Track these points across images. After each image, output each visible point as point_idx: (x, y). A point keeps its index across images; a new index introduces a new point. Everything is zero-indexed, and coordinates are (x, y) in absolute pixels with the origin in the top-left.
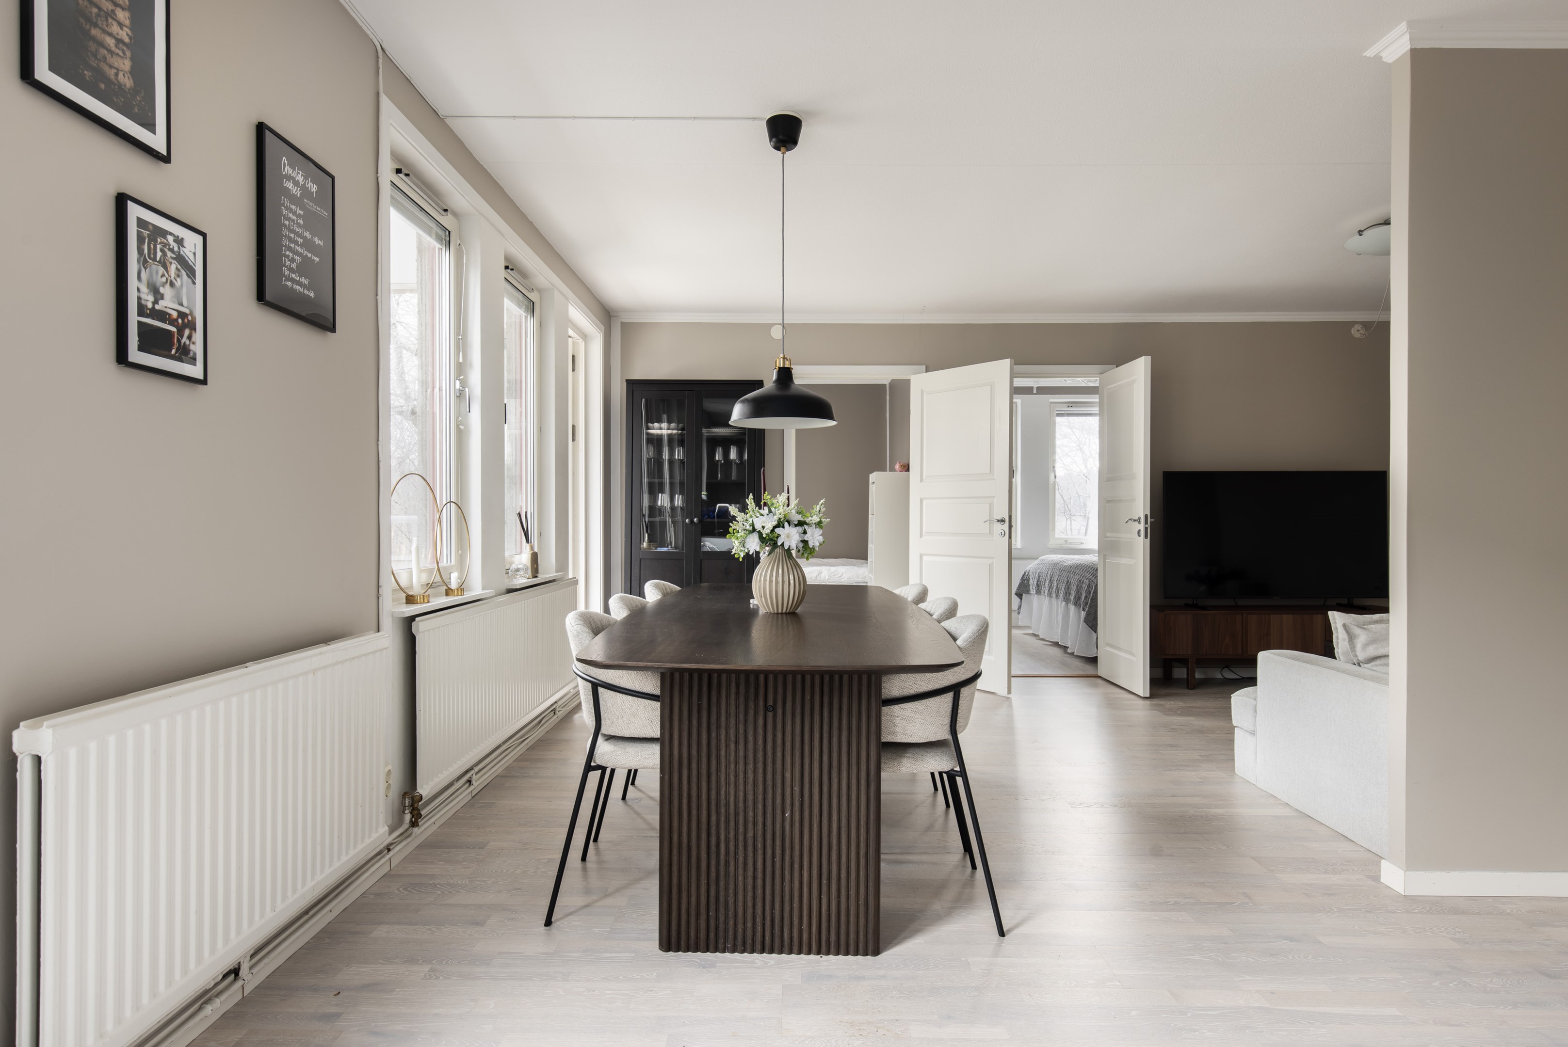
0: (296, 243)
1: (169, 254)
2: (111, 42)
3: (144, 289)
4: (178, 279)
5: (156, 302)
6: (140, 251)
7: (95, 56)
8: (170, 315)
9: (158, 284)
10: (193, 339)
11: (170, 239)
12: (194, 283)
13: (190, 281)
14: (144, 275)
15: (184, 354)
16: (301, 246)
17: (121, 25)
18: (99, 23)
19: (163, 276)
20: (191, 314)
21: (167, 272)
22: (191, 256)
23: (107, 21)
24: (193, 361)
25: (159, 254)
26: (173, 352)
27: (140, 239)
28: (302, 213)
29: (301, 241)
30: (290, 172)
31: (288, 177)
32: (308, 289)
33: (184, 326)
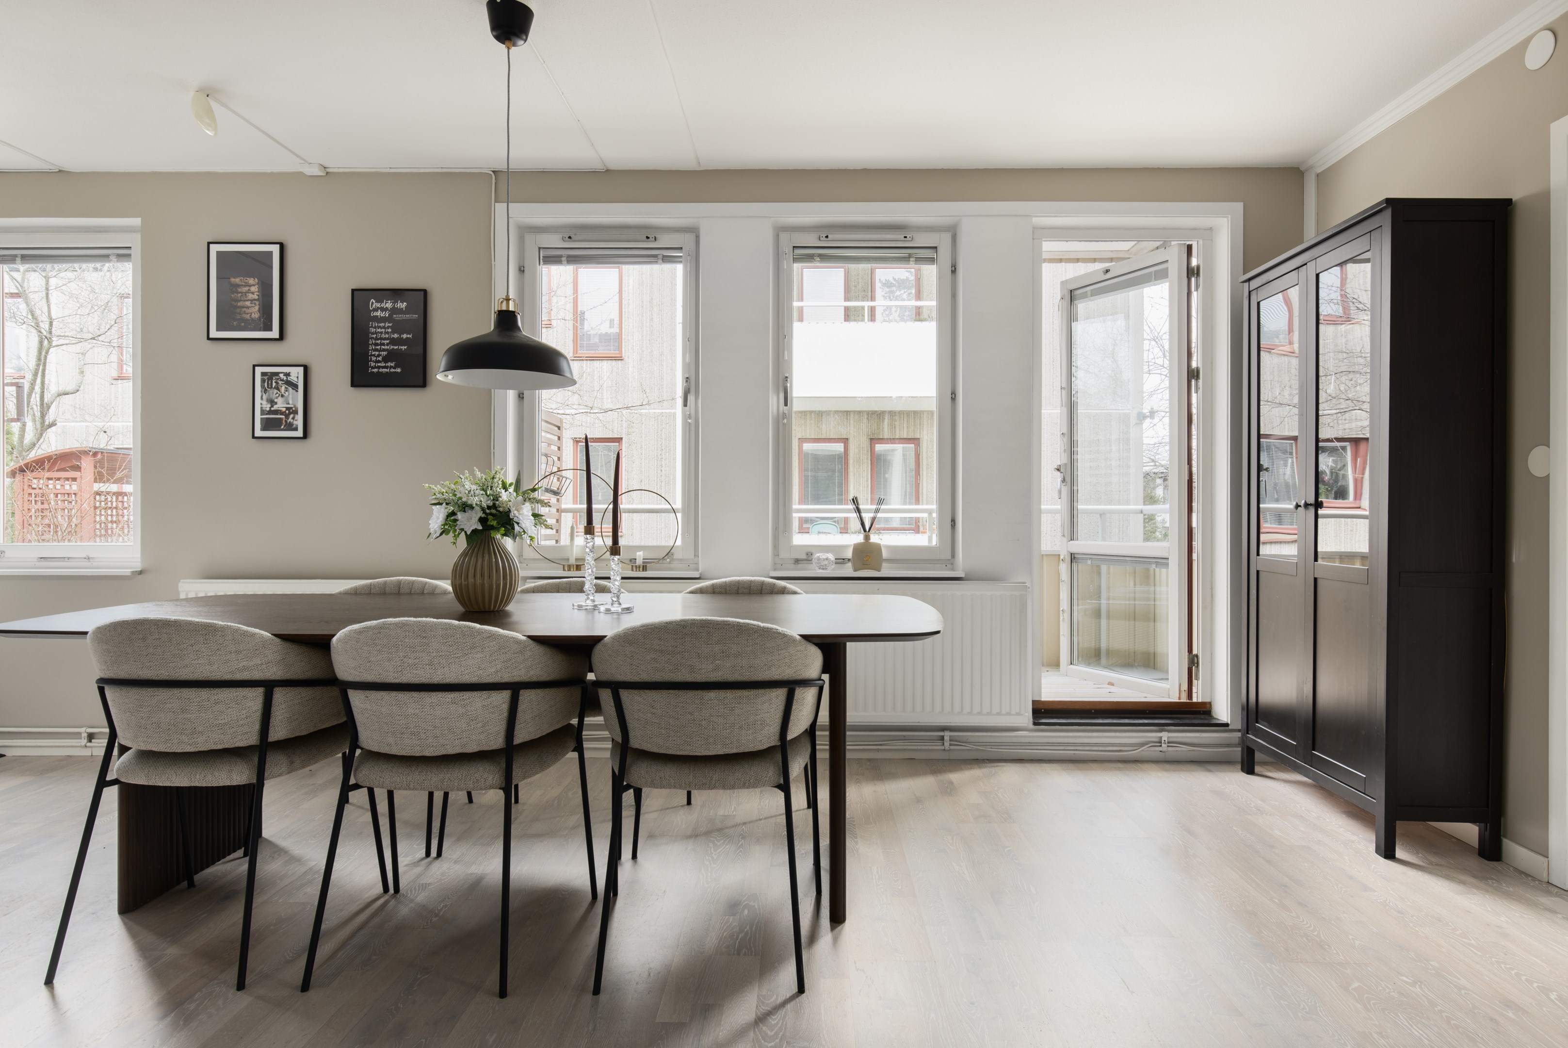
0: (383, 344)
1: (280, 382)
2: (248, 303)
3: (264, 402)
4: (287, 393)
5: (272, 406)
6: (263, 386)
7: (240, 314)
8: (280, 410)
9: (273, 398)
10: (296, 419)
11: (281, 375)
12: (297, 391)
13: (294, 391)
15: (291, 427)
16: (387, 345)
17: (253, 293)
18: (242, 299)
19: (277, 393)
20: (295, 406)
21: (279, 391)
22: (296, 380)
23: (246, 295)
24: (296, 429)
25: (274, 384)
26: (282, 427)
27: (263, 381)
28: (391, 325)
29: (388, 341)
30: (378, 305)
31: (376, 310)
32: (394, 368)
33: (290, 413)
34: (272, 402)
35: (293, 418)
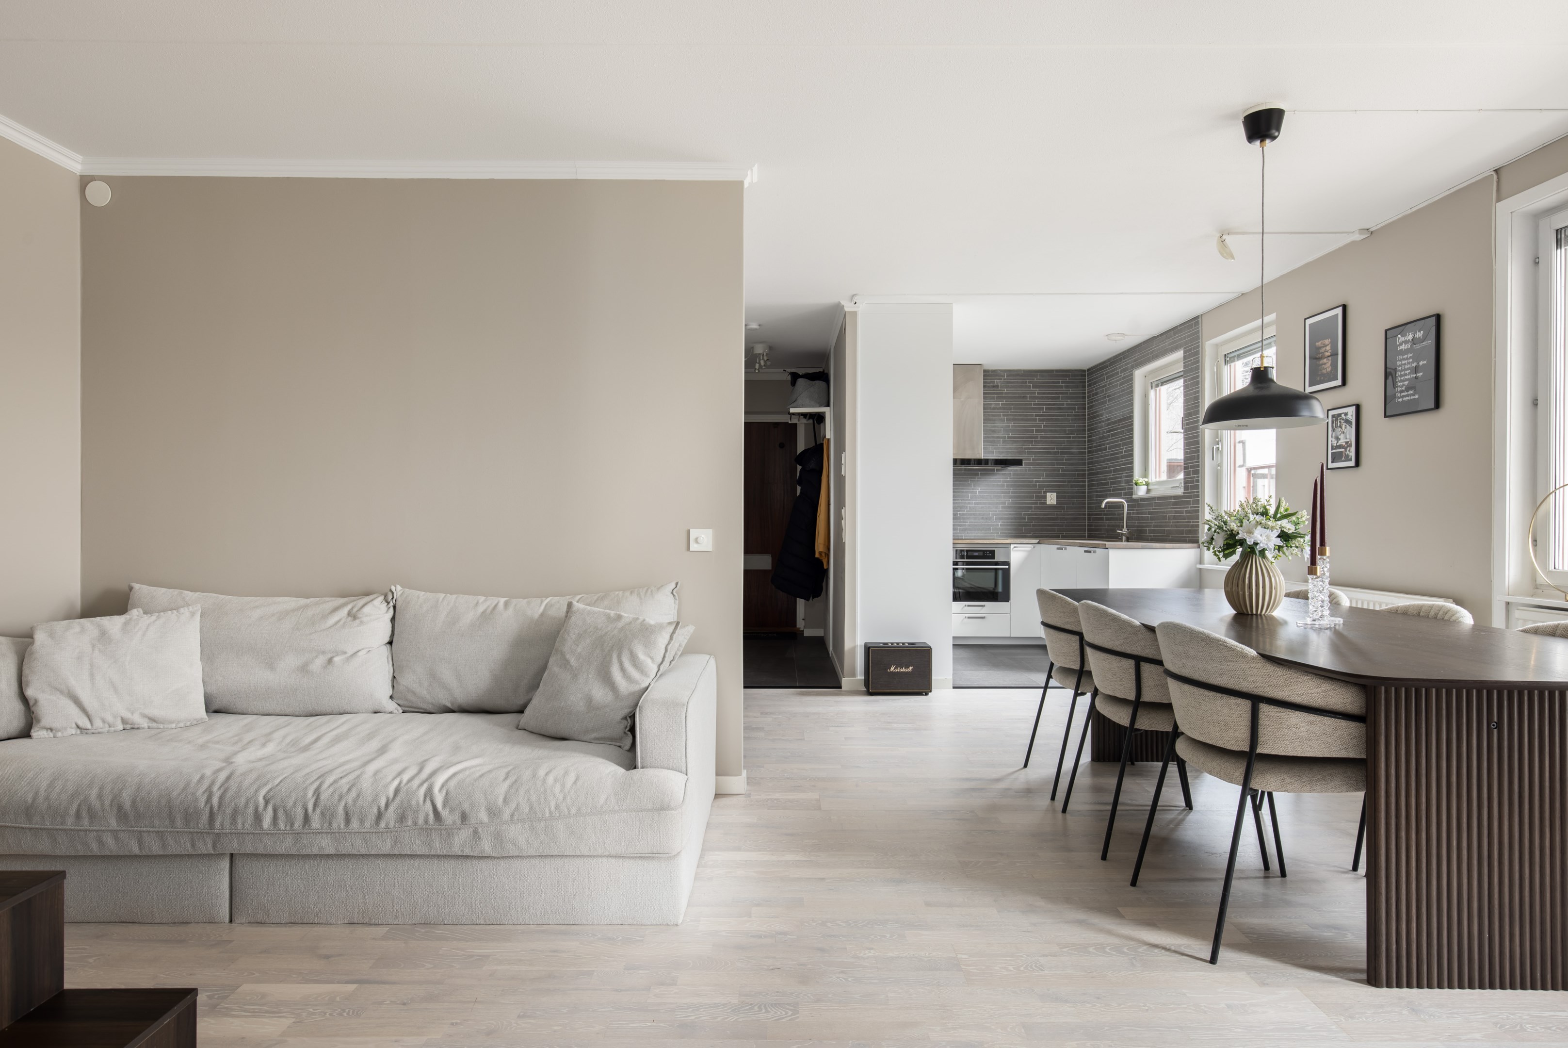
0: (1405, 375)
1: (1342, 421)
2: (1326, 360)
3: (1333, 440)
4: (1346, 430)
5: (1337, 442)
6: (1332, 427)
7: (1321, 370)
8: (1342, 445)
9: (1338, 435)
10: (1351, 451)
11: (1343, 415)
12: (1352, 427)
13: (1350, 427)
14: (1333, 435)
15: (1348, 459)
16: (1409, 374)
17: (1328, 351)
18: (1322, 358)
19: (1340, 431)
20: (1350, 441)
21: (1342, 429)
22: (1351, 418)
23: (1324, 354)
24: (1351, 460)
25: (1339, 424)
26: (1343, 459)
27: (1333, 422)
28: (1411, 355)
29: (1409, 371)
30: (1403, 339)
31: (1401, 344)
32: (1414, 395)
33: (1348, 447)
34: (1338, 439)
35: (1349, 451)
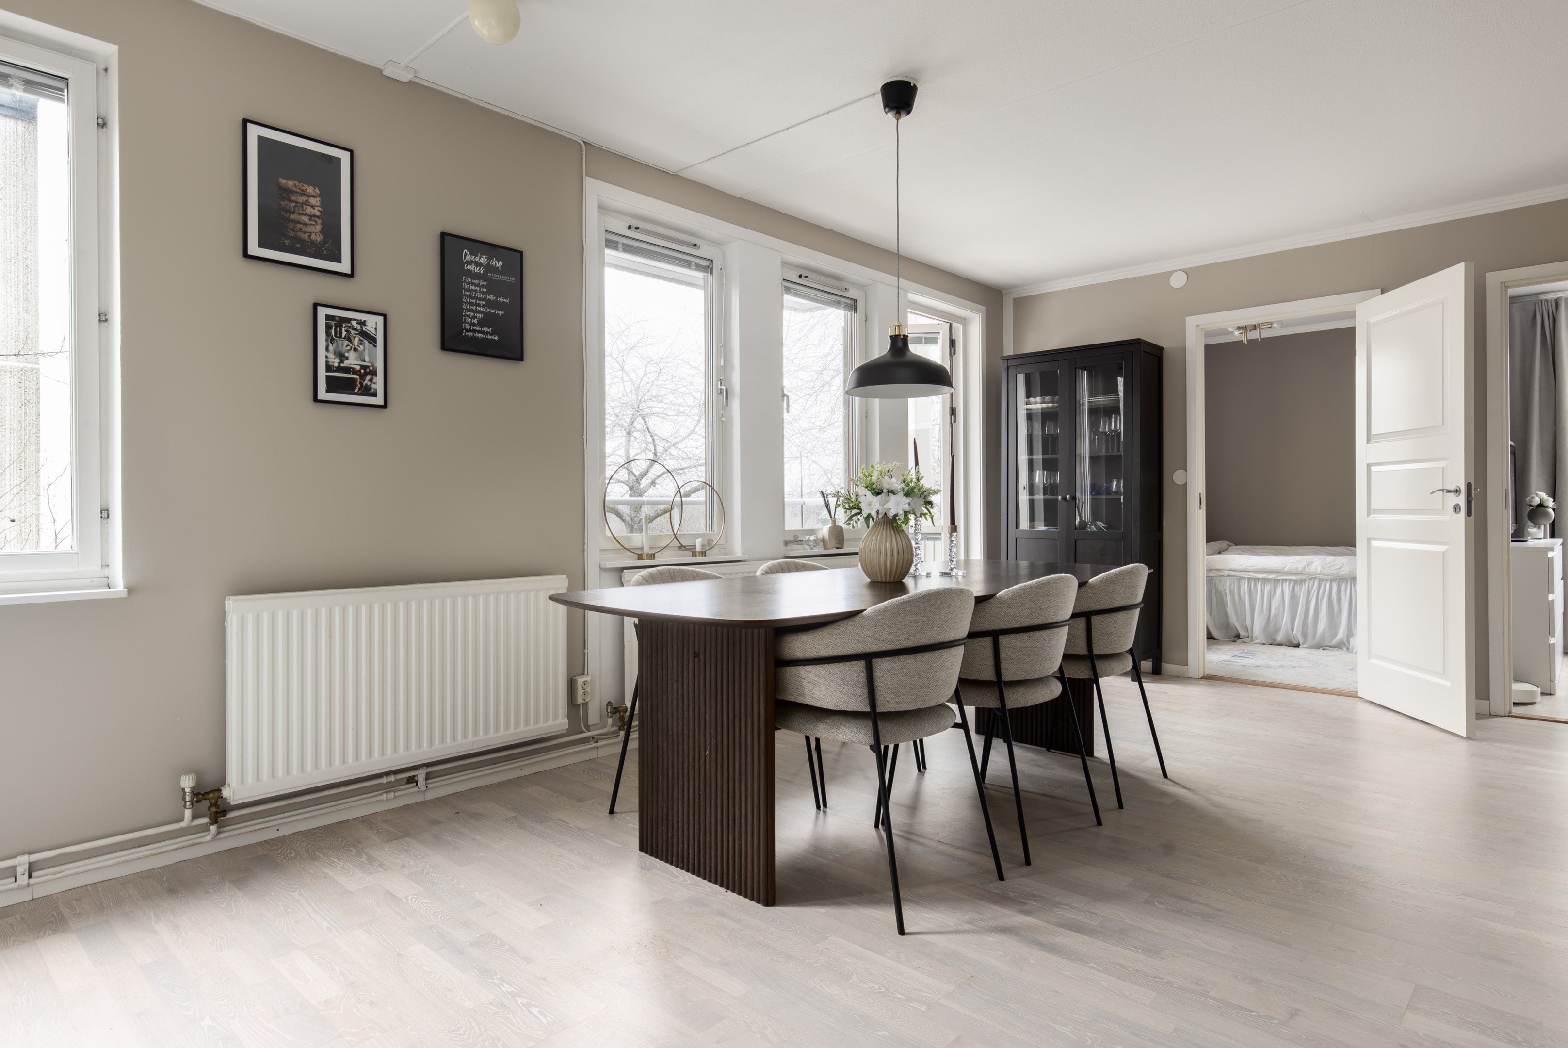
0: (479, 305)
1: (353, 332)
2: (306, 219)
4: (361, 346)
5: (342, 362)
6: (328, 334)
7: (293, 230)
8: (353, 369)
9: (343, 351)
10: (374, 381)
12: (376, 346)
13: (371, 345)
14: (331, 348)
16: (484, 306)
17: (313, 207)
18: (297, 210)
19: (348, 345)
20: (372, 365)
21: (351, 343)
22: (373, 331)
23: (302, 207)
24: (374, 395)
25: (344, 334)
26: (356, 390)
27: (328, 327)
28: (485, 284)
29: (484, 303)
30: (472, 258)
31: (470, 263)
32: (491, 335)
33: (366, 374)
34: (342, 357)
35: (371, 380)
